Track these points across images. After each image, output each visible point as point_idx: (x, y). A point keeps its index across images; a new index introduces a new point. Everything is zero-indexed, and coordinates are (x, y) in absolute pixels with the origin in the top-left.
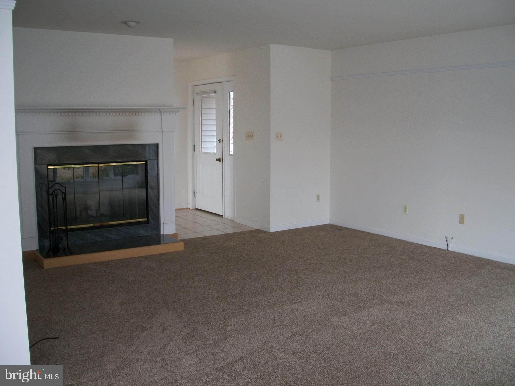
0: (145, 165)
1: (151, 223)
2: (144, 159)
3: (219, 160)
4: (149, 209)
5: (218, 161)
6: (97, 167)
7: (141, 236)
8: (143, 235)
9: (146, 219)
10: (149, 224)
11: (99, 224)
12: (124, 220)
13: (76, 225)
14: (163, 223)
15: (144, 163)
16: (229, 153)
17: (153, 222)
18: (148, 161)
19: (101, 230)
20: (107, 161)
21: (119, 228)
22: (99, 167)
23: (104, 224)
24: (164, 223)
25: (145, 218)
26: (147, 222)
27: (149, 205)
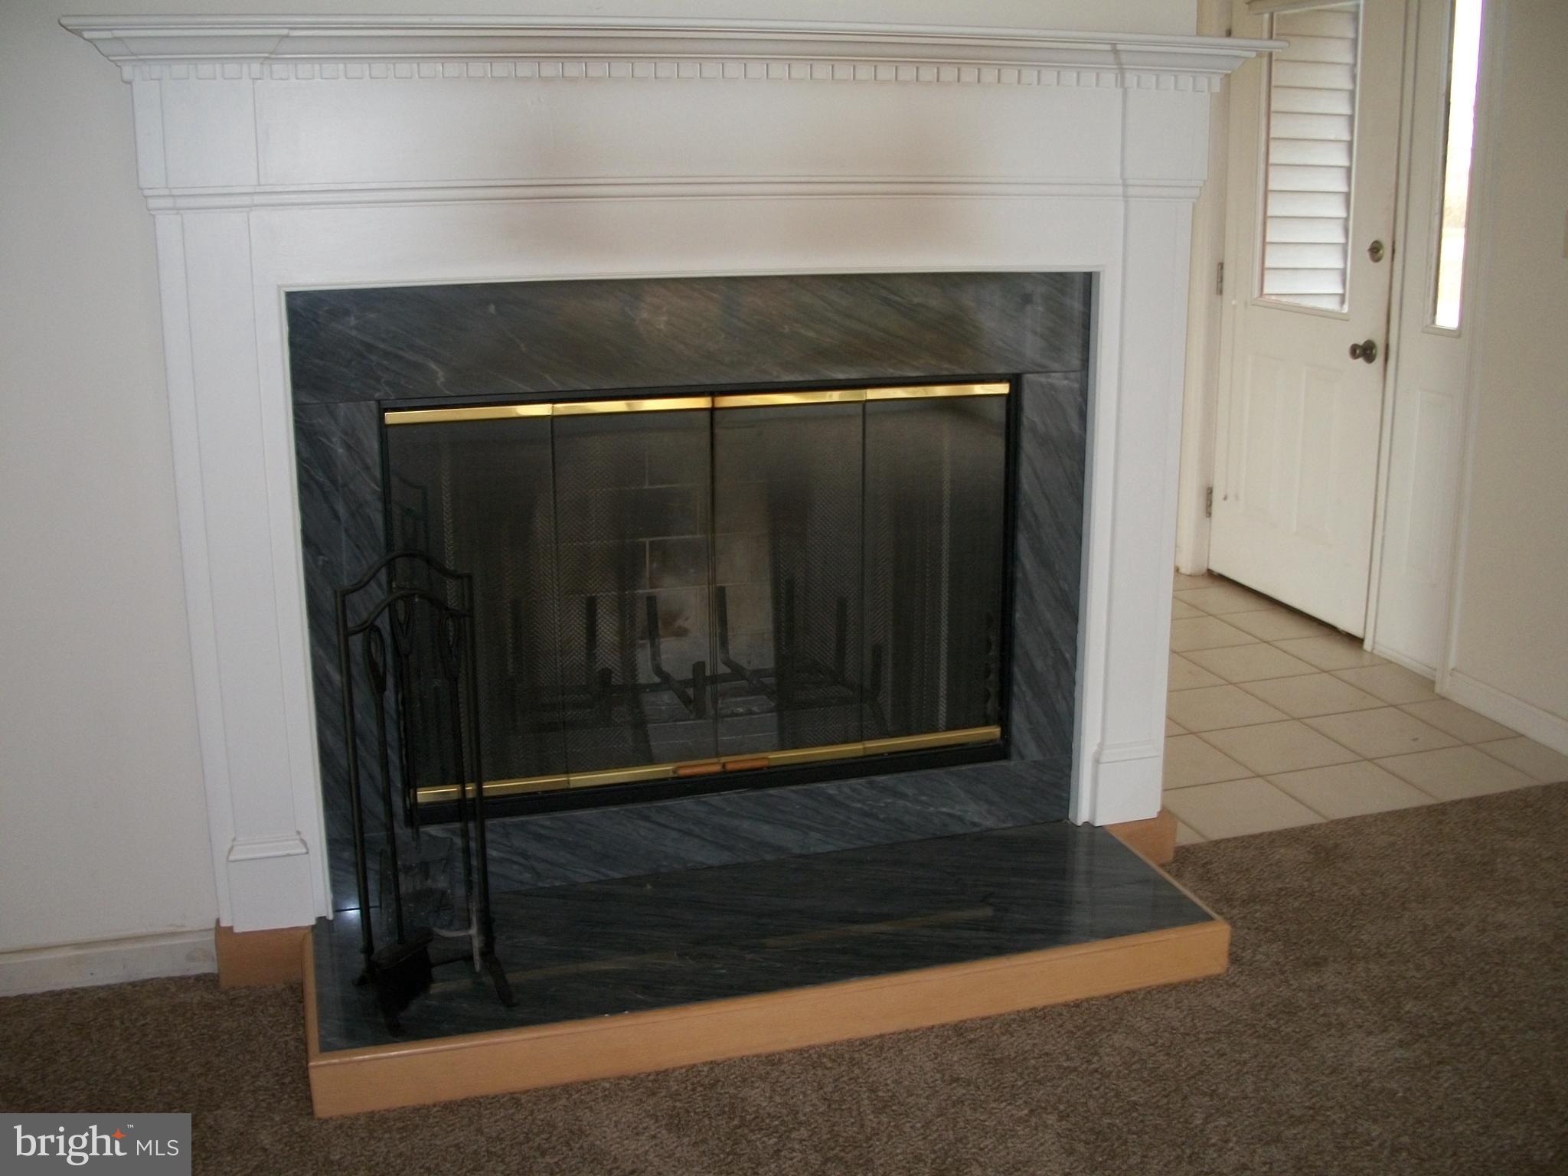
0: (1003, 401)
1: (1022, 757)
2: (1002, 370)
3: (1365, 351)
4: (1017, 673)
5: (1361, 361)
6: (708, 414)
7: (958, 829)
8: (974, 824)
9: (994, 731)
10: (1012, 763)
11: (709, 766)
12: (861, 739)
13: (567, 772)
14: (1097, 761)
15: (1003, 389)
16: (1429, 321)
17: (1032, 752)
18: (1028, 377)
19: (714, 799)
20: (767, 378)
21: (831, 788)
22: (717, 413)
23: (737, 762)
24: (1104, 759)
25: (987, 724)
26: (999, 751)
27: (1018, 651)
